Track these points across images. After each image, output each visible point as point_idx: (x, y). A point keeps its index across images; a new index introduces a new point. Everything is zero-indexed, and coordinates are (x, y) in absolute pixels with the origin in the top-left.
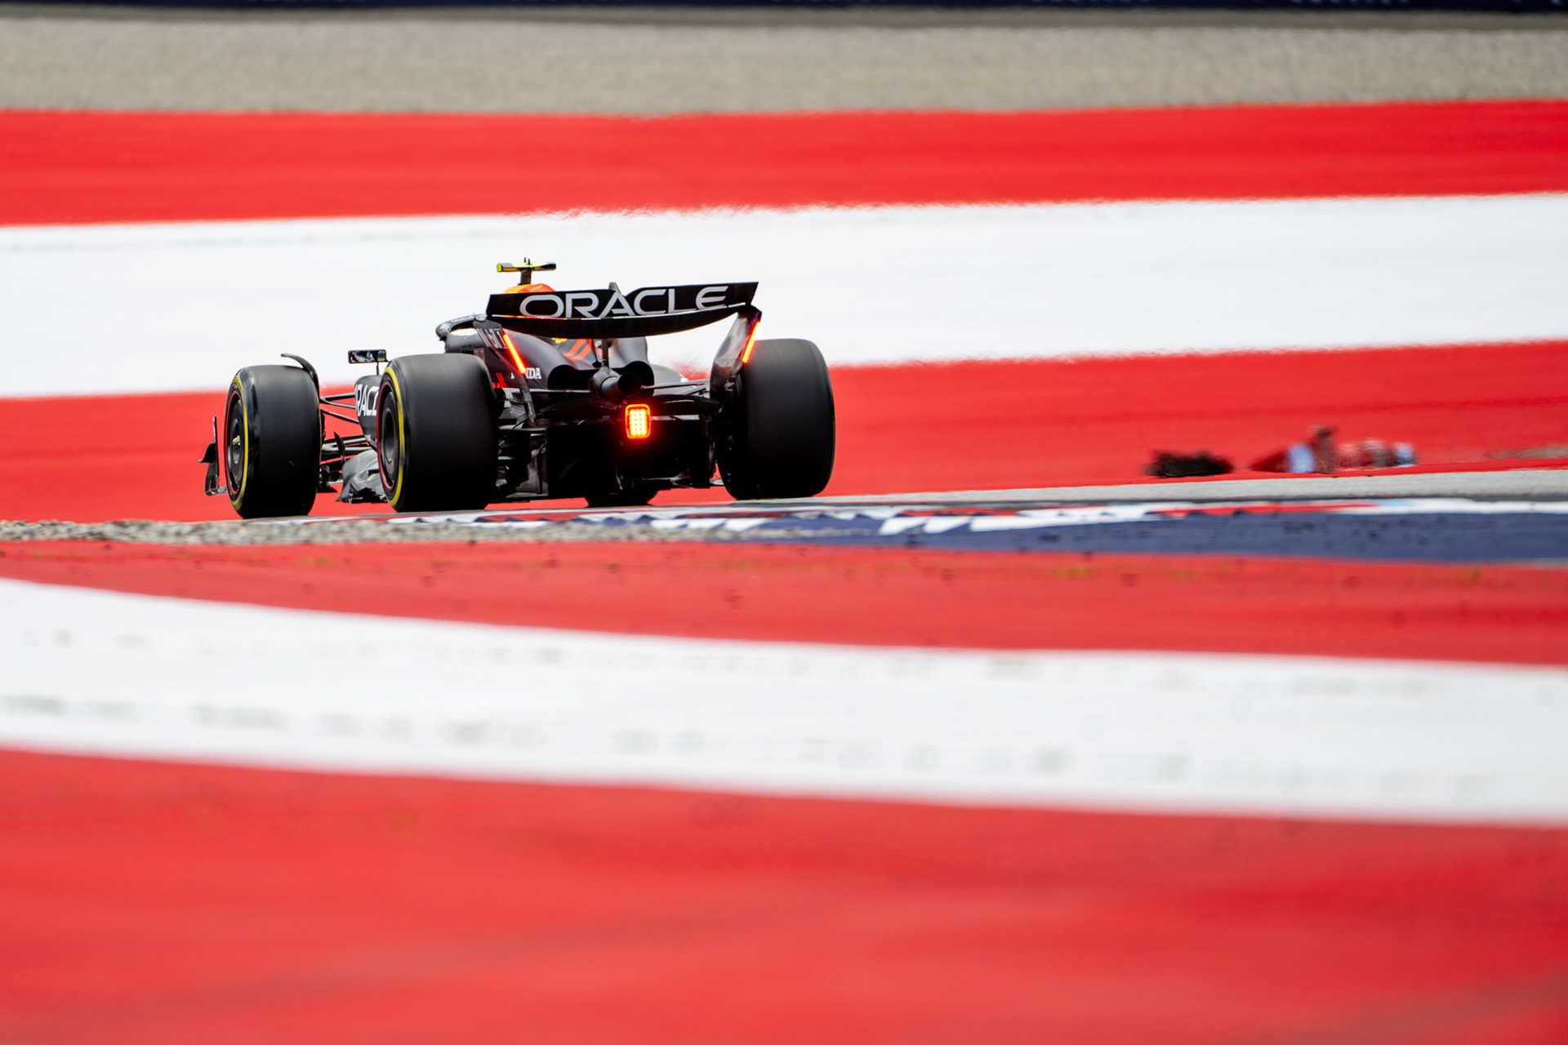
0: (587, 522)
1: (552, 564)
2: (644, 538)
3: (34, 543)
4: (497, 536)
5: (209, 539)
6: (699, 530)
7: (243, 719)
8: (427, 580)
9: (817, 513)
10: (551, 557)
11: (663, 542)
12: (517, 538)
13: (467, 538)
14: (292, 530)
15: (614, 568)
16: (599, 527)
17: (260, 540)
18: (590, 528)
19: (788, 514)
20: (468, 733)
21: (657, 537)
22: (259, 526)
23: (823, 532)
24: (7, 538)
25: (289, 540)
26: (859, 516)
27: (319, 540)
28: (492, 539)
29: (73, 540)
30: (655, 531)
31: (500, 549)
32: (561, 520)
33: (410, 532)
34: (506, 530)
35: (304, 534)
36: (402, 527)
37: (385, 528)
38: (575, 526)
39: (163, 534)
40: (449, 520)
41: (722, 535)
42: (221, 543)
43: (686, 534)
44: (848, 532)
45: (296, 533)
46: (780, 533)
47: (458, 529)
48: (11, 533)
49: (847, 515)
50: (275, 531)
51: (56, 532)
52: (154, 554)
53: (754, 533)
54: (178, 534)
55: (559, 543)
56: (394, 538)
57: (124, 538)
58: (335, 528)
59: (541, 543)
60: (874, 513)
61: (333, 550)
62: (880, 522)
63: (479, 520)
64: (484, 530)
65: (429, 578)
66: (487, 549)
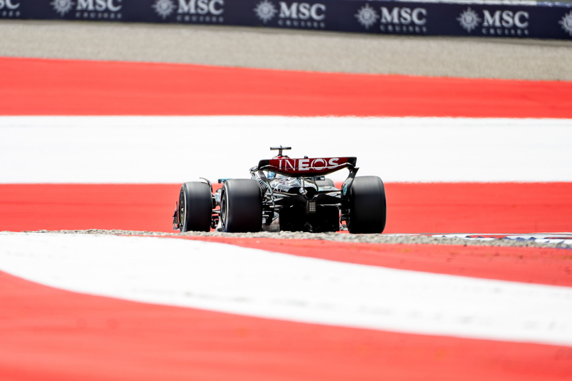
0: (510, 239)
1: (497, 255)
2: (533, 246)
3: (293, 240)
4: (475, 243)
5: (363, 241)
6: (554, 244)
10: (496, 252)
11: (540, 248)
12: (483, 244)
13: (464, 244)
14: (395, 238)
15: (521, 257)
16: (514, 241)
17: (383, 242)
18: (512, 242)
20: (466, 320)
21: (537, 246)
22: (382, 237)
24: (283, 238)
25: (394, 242)
27: (405, 242)
28: (473, 245)
29: (309, 239)
30: (536, 243)
31: (476, 248)
32: (501, 238)
33: (441, 241)
34: (479, 241)
35: (400, 240)
36: (438, 239)
37: (430, 239)
38: (506, 240)
39: (345, 238)
40: (456, 237)
41: (563, 246)
42: (367, 242)
43: (549, 245)
47: (460, 240)
48: (284, 236)
50: (388, 239)
51: (302, 236)
52: (341, 246)
54: (350, 238)
55: (499, 247)
56: (435, 243)
57: (329, 239)
58: (412, 238)
59: (492, 247)
61: (411, 246)
63: (467, 237)
64: (470, 241)
65: (449, 259)
66: (471, 248)
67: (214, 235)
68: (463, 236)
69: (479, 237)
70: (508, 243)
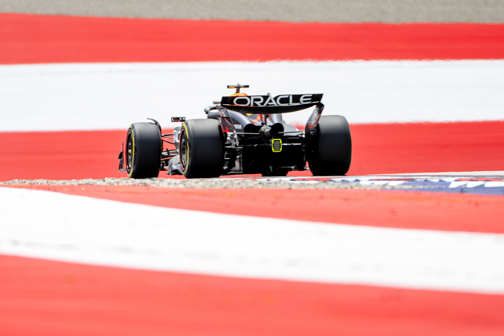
0: (334, 181)
1: (322, 197)
2: (357, 188)
3: (118, 186)
4: (300, 186)
5: (188, 186)
6: (379, 185)
9: (424, 179)
10: (321, 195)
11: (365, 190)
12: (308, 187)
13: (288, 187)
14: (219, 183)
15: (346, 199)
16: (339, 183)
17: (207, 186)
18: (336, 184)
19: (413, 180)
21: (362, 189)
22: (207, 181)
23: (426, 187)
24: (108, 185)
25: (218, 187)
26: (441, 181)
27: (230, 187)
28: (298, 188)
29: (134, 185)
30: (361, 185)
31: (301, 191)
33: (266, 184)
34: (303, 184)
35: (225, 184)
36: (263, 182)
37: (256, 182)
38: (331, 183)
39: (169, 184)
40: (280, 180)
41: (388, 187)
42: (192, 187)
43: (374, 187)
44: (437, 187)
45: (221, 184)
46: (410, 187)
47: (284, 184)
48: (110, 183)
49: (436, 180)
50: (213, 183)
51: (127, 183)
52: (166, 192)
53: (400, 187)
54: (175, 184)
55: (324, 190)
56: (260, 187)
57: (154, 185)
58: (237, 182)
59: (317, 189)
60: (447, 180)
61: (236, 190)
62: (449, 183)
63: (292, 180)
64: (294, 184)
65: (274, 202)
66: (296, 191)
67: (39, 183)
68: (287, 179)
69: (304, 180)
70: (332, 185)
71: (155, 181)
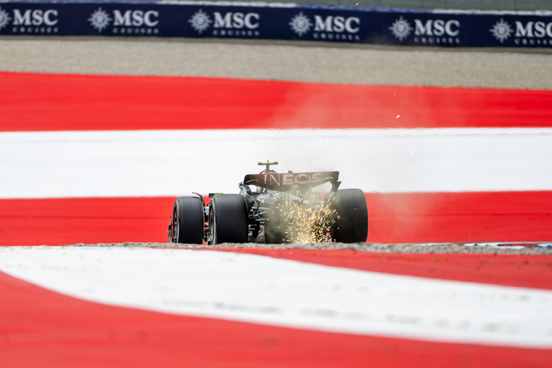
0: (540, 247)
1: (526, 263)
3: (326, 251)
4: (506, 251)
5: (394, 251)
7: (405, 320)
8: (478, 268)
10: (526, 260)
12: (513, 253)
13: (492, 252)
14: (426, 248)
15: (550, 265)
16: (545, 249)
17: (414, 251)
18: (541, 250)
20: (492, 328)
22: (413, 246)
24: (316, 249)
25: (425, 251)
27: (437, 252)
28: (503, 253)
29: (342, 250)
31: (506, 257)
32: (530, 246)
33: (472, 249)
34: (509, 250)
35: (431, 249)
36: (469, 247)
37: (462, 247)
38: (536, 249)
39: (377, 248)
40: (487, 245)
42: (399, 253)
45: (428, 249)
47: (490, 249)
50: (420, 248)
51: (335, 247)
52: (373, 256)
54: (382, 248)
55: (529, 255)
56: (466, 252)
57: (361, 250)
58: (443, 247)
59: (522, 255)
61: (442, 256)
63: (499, 245)
64: (501, 249)
66: (501, 257)
67: (248, 247)
68: (494, 245)
69: (510, 245)
70: (538, 251)
71: (362, 245)
